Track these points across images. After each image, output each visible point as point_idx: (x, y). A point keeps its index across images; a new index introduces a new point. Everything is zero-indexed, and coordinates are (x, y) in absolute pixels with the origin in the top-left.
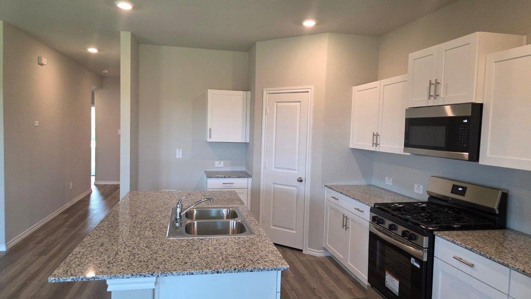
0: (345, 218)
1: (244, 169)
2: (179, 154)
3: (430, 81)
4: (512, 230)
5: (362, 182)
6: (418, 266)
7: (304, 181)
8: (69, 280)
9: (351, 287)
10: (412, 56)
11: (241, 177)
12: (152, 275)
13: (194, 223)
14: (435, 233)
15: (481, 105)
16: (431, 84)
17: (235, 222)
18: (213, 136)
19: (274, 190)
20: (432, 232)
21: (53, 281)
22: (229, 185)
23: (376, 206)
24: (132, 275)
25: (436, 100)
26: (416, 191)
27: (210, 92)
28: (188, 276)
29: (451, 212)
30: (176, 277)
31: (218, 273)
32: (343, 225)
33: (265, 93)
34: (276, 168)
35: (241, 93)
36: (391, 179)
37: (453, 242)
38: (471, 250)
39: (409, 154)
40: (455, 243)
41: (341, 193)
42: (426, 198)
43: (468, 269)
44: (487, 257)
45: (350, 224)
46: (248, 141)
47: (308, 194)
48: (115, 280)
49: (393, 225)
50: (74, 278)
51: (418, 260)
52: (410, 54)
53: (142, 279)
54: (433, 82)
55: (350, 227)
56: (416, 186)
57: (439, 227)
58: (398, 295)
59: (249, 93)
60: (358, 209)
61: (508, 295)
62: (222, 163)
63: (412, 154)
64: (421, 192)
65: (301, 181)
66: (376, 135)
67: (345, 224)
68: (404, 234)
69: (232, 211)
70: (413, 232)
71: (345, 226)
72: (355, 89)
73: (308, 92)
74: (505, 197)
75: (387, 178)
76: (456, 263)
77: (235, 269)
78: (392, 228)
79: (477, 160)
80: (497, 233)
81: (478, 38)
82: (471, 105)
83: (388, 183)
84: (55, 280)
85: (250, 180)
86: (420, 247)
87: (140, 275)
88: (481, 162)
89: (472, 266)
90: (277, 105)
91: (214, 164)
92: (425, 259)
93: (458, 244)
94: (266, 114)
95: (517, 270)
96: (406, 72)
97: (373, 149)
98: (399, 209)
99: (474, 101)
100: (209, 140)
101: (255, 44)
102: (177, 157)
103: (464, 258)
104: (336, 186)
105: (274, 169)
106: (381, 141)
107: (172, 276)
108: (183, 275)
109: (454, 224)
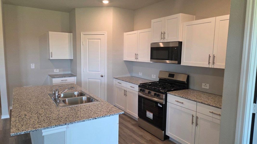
0: (125, 91)
1: (70, 72)
2: (33, 66)
3: (162, 32)
4: (191, 89)
5: (129, 75)
6: (161, 106)
7: (104, 76)
8: (23, 133)
9: (130, 120)
10: (153, 21)
11: (71, 77)
12: (66, 124)
13: (66, 100)
14: (167, 93)
15: (181, 42)
16: (162, 33)
17: (86, 97)
18: (53, 56)
19: (89, 82)
20: (166, 92)
21: (14, 135)
22: (65, 81)
23: (141, 85)
24: (56, 126)
25: (164, 40)
26: (152, 77)
27: (50, 33)
28: (82, 122)
29: (169, 84)
30: (77, 123)
31: (95, 119)
32: (124, 94)
33: (82, 34)
34: (89, 71)
35: (67, 34)
36: (141, 73)
37: (175, 95)
38: (182, 97)
39: (152, 62)
40: (176, 96)
41: (123, 80)
42: (158, 80)
43: (181, 105)
44: (188, 99)
45: (128, 94)
46: (72, 58)
47: (106, 82)
48: (48, 129)
49: (150, 91)
50: (25, 131)
51: (161, 104)
52: (152, 20)
53: (61, 127)
54: (163, 32)
55: (128, 95)
56: (153, 75)
57: (167, 90)
58: (152, 119)
59: (72, 34)
60: (132, 87)
61: (196, 112)
62: (58, 70)
63: (153, 62)
64: (155, 78)
65: (102, 76)
66: (136, 55)
67: (125, 94)
68: (155, 94)
69: (80, 93)
70: (158, 93)
71: (125, 95)
72: (125, 34)
73: (104, 35)
74: (188, 77)
75: (140, 73)
76: (176, 103)
77: (103, 116)
78: (149, 93)
79: (180, 63)
80: (187, 90)
81: (180, 16)
82: (178, 42)
83: (140, 75)
84: (15, 134)
85: (75, 78)
86: (162, 99)
87: (60, 125)
88: (182, 64)
89: (183, 103)
90: (88, 41)
91: (54, 71)
92: (164, 103)
93: (177, 96)
94: (83, 45)
95: (199, 102)
96: (150, 27)
97: (135, 60)
98: (150, 85)
99: (179, 41)
100: (51, 58)
101: (74, 9)
102: (32, 68)
103: (179, 101)
104: (119, 78)
105: (88, 72)
106: (139, 57)
107: (75, 124)
108: (80, 122)
109: (172, 89)
